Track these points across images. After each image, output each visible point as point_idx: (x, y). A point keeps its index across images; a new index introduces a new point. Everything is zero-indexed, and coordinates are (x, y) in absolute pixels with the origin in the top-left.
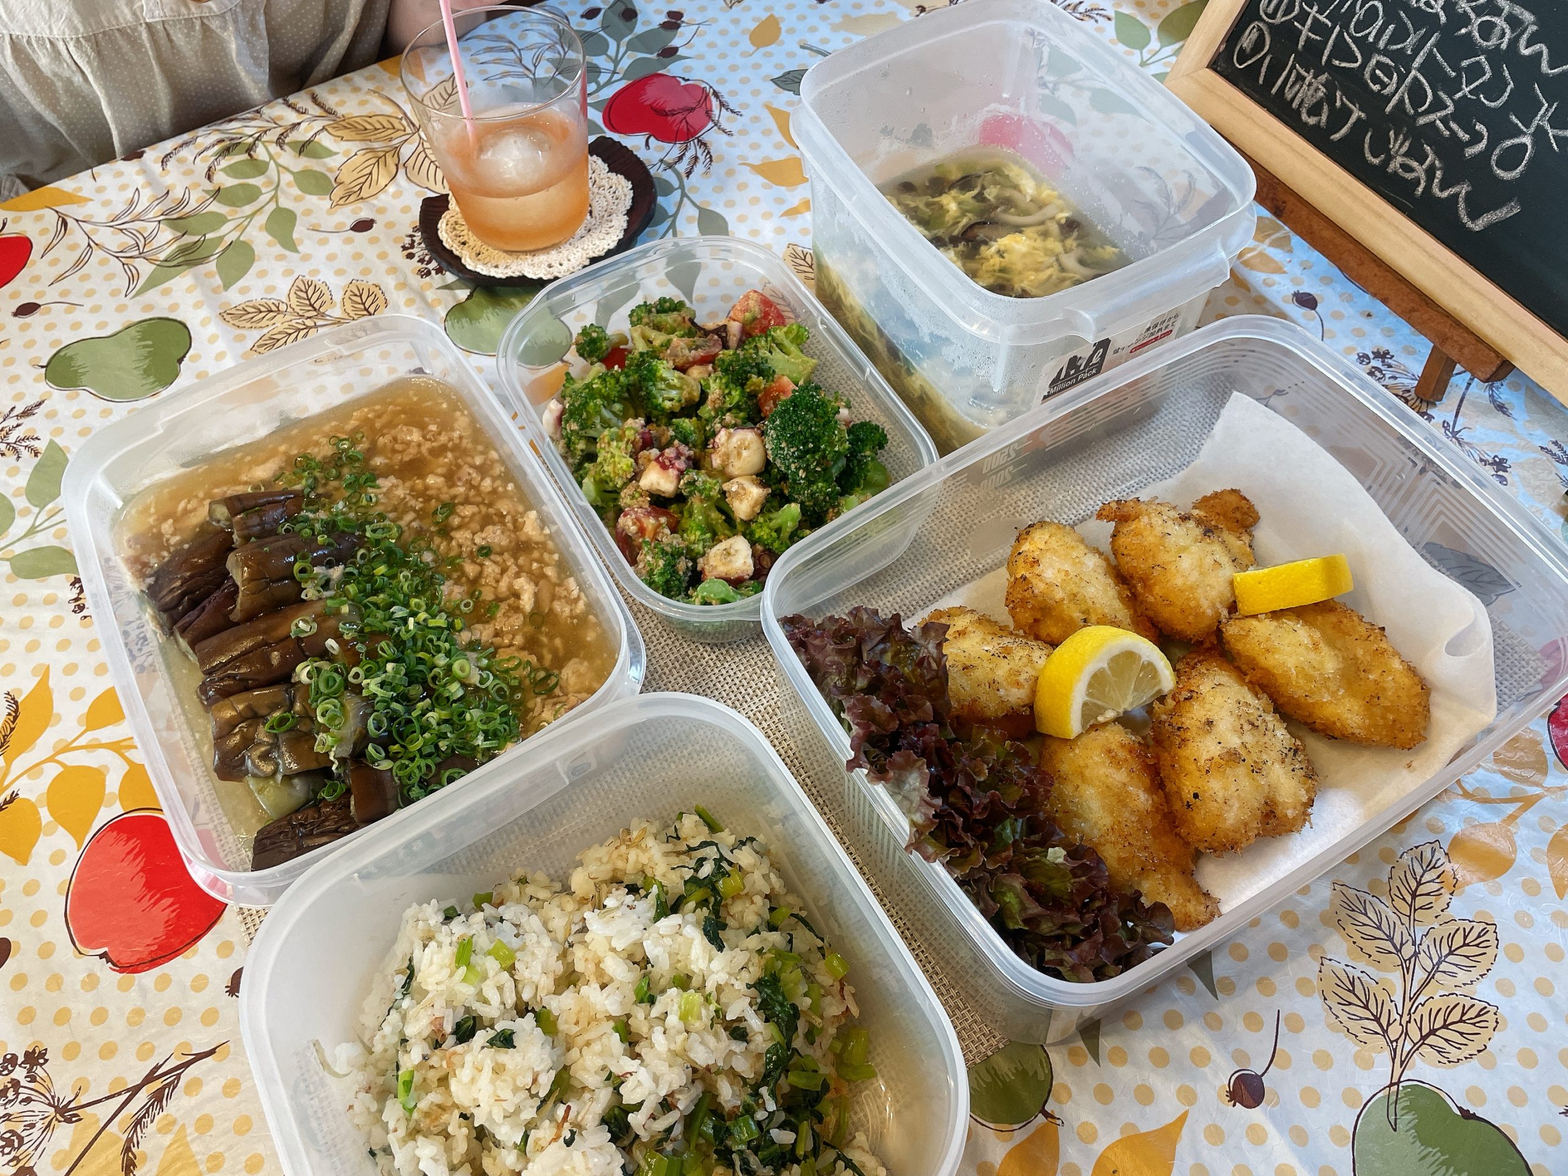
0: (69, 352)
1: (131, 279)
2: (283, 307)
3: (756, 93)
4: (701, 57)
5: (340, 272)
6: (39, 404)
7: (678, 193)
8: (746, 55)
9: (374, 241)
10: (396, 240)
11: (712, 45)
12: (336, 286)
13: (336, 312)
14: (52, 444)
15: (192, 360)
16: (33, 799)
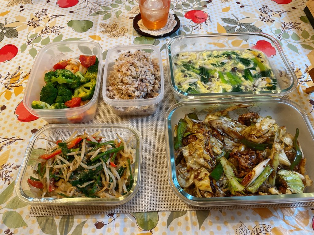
0: (73, 21)
1: (90, 13)
2: (110, 27)
3: (217, 20)
4: (211, 9)
5: (123, 24)
6: (64, 27)
7: (191, 32)
8: (219, 12)
11: (214, 8)
12: (121, 26)
13: (118, 30)
14: (62, 34)
15: (91, 30)
16: (24, 87)
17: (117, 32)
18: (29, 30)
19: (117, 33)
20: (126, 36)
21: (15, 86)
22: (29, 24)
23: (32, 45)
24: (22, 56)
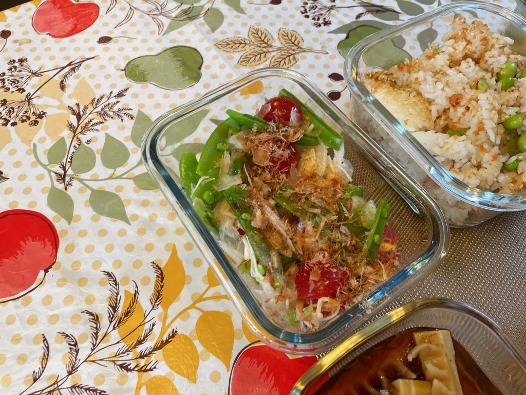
0: (136, 63)
1: (159, 26)
2: (247, 42)
5: (272, 24)
6: (126, 90)
9: (285, 9)
10: (297, 9)
12: (273, 31)
13: (277, 44)
14: (140, 113)
16: (188, 334)
17: (280, 49)
18: (26, 141)
19: (283, 52)
20: (310, 50)
21: (156, 349)
22: (7, 121)
23: (81, 181)
24: (83, 234)
